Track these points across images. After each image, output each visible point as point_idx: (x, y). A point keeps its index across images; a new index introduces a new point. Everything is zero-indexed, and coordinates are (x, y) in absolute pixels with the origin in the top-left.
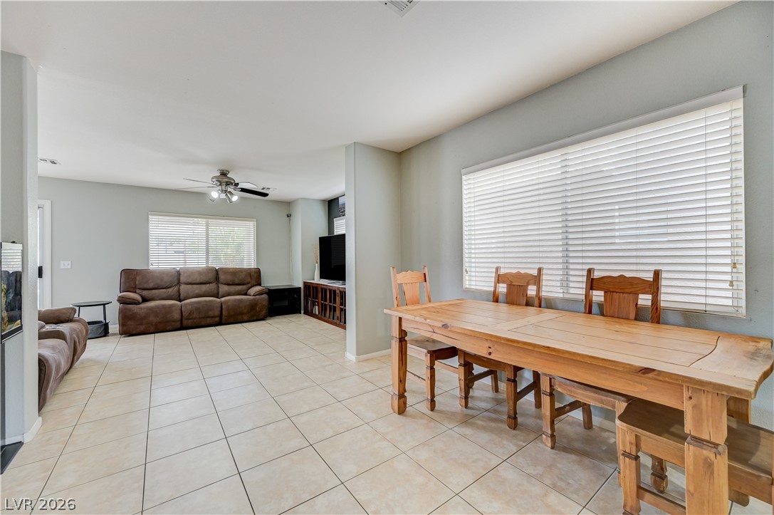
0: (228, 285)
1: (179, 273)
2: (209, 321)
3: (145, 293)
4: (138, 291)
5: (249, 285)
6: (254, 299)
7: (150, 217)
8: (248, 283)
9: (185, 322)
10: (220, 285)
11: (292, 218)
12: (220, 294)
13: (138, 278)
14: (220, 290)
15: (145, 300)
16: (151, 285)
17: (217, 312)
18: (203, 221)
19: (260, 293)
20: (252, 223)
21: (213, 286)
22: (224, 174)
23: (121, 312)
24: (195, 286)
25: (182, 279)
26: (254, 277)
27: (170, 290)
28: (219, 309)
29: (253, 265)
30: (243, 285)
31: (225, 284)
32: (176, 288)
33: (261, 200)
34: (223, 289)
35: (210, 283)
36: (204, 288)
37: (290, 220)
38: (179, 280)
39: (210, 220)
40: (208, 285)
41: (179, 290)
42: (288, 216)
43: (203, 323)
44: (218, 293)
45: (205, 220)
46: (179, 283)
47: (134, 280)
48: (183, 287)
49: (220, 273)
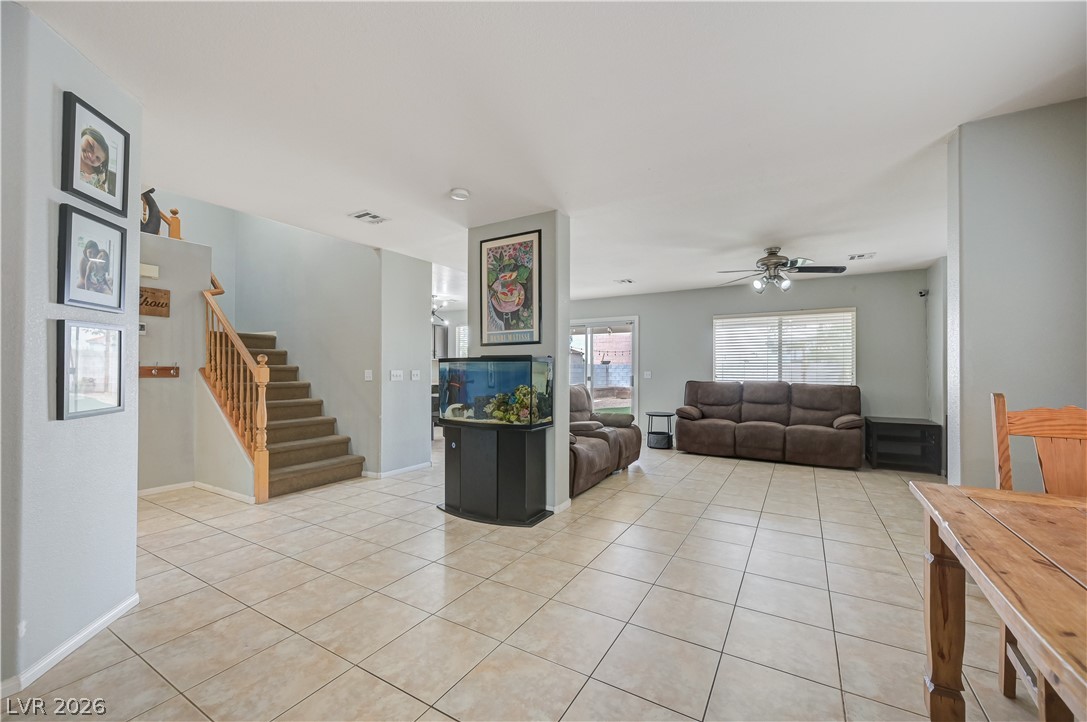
0: (804, 408)
1: (741, 388)
2: (768, 454)
3: (705, 409)
4: (699, 406)
5: (839, 412)
6: (835, 434)
7: (714, 321)
8: (836, 409)
9: (740, 451)
10: (792, 408)
11: (929, 297)
12: (791, 420)
13: (700, 391)
14: (792, 415)
15: (704, 416)
16: (712, 400)
17: (779, 444)
18: (775, 319)
19: (850, 427)
20: (850, 314)
21: (782, 408)
22: (772, 253)
23: (678, 425)
24: (759, 406)
25: (745, 396)
26: (849, 398)
27: (731, 408)
28: (782, 440)
29: (849, 380)
30: (827, 410)
31: (799, 407)
32: (737, 406)
33: (834, 277)
34: (797, 413)
35: (777, 403)
36: (770, 409)
37: (926, 301)
38: (741, 396)
39: (783, 317)
40: (775, 406)
41: (740, 410)
42: (922, 295)
43: (760, 456)
44: (789, 419)
45: (777, 318)
46: (741, 400)
47: (696, 393)
48: (746, 407)
49: (794, 390)
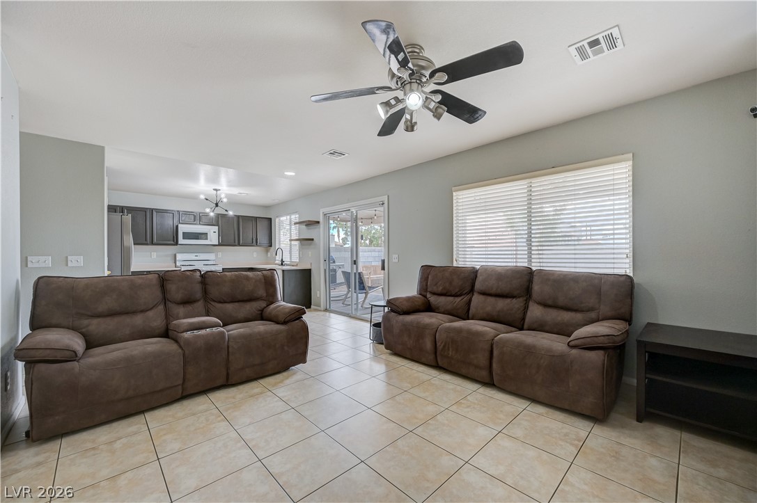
0: (545, 305)
1: (475, 275)
2: (472, 371)
5: (593, 315)
7: (454, 194)
8: (591, 309)
10: (531, 304)
12: (526, 322)
13: (430, 277)
14: (529, 314)
15: (430, 308)
17: (484, 360)
18: (523, 185)
20: (623, 165)
21: (516, 304)
24: (490, 299)
25: (478, 286)
27: (458, 300)
28: (487, 354)
29: (624, 267)
30: (576, 311)
31: (539, 304)
32: (466, 298)
34: (535, 312)
35: (513, 297)
36: (502, 304)
38: (473, 285)
39: (534, 180)
40: (508, 300)
41: (469, 302)
44: (522, 321)
45: (525, 182)
46: (472, 290)
47: (426, 280)
48: (475, 299)
49: (536, 279)
